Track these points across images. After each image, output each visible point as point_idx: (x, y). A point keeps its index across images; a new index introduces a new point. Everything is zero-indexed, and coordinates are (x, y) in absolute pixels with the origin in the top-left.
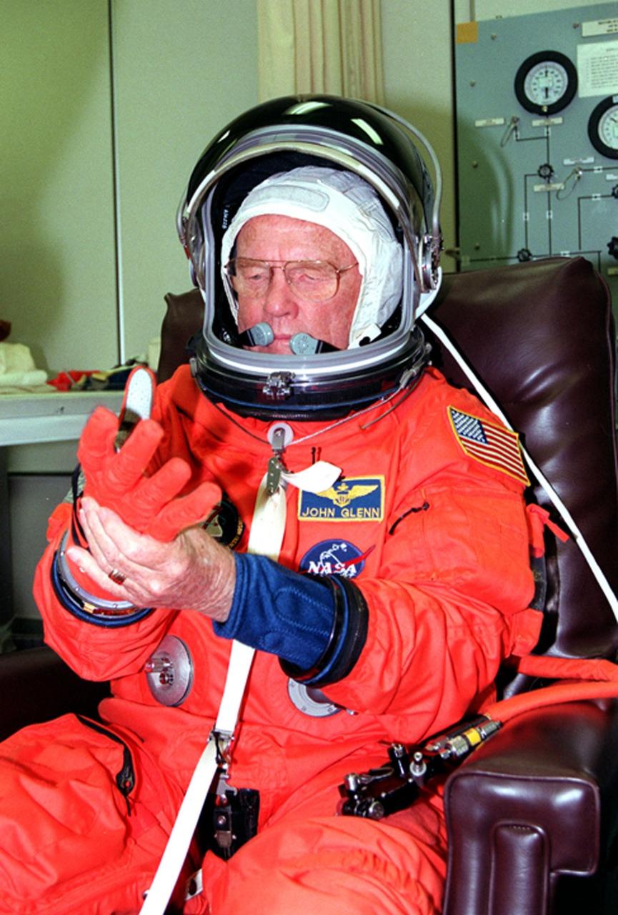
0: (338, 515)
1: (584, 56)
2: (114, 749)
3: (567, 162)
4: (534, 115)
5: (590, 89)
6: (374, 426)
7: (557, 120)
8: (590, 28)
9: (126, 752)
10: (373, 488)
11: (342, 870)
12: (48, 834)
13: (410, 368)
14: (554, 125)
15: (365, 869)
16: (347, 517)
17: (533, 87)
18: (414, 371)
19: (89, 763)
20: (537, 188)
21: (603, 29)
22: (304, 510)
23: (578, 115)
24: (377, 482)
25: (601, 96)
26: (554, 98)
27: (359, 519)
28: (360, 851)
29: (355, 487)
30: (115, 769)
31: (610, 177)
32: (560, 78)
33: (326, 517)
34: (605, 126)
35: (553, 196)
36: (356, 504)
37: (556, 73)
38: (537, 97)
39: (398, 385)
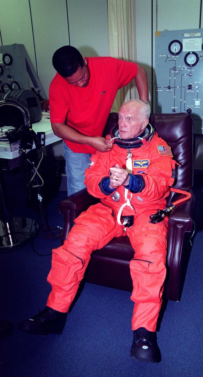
0: (141, 167)
1: (184, 42)
2: (110, 209)
3: (179, 66)
4: (173, 55)
5: (185, 50)
6: (145, 148)
7: (177, 56)
8: (186, 35)
9: (112, 210)
10: (147, 162)
11: (153, 234)
12: (105, 226)
13: (151, 136)
14: (177, 58)
15: (156, 233)
16: (142, 167)
17: (173, 48)
18: (152, 137)
19: (107, 212)
20: (172, 72)
21: (189, 36)
22: (134, 166)
23: (182, 55)
24: (148, 161)
25: (187, 52)
26: (177, 51)
27: (145, 167)
28: (155, 230)
29: (144, 162)
30: (111, 212)
31: (188, 70)
32: (178, 46)
33: (139, 167)
34: (188, 59)
35: (176, 74)
36: (144, 165)
37: (178, 45)
38: (173, 51)
39: (149, 140)
